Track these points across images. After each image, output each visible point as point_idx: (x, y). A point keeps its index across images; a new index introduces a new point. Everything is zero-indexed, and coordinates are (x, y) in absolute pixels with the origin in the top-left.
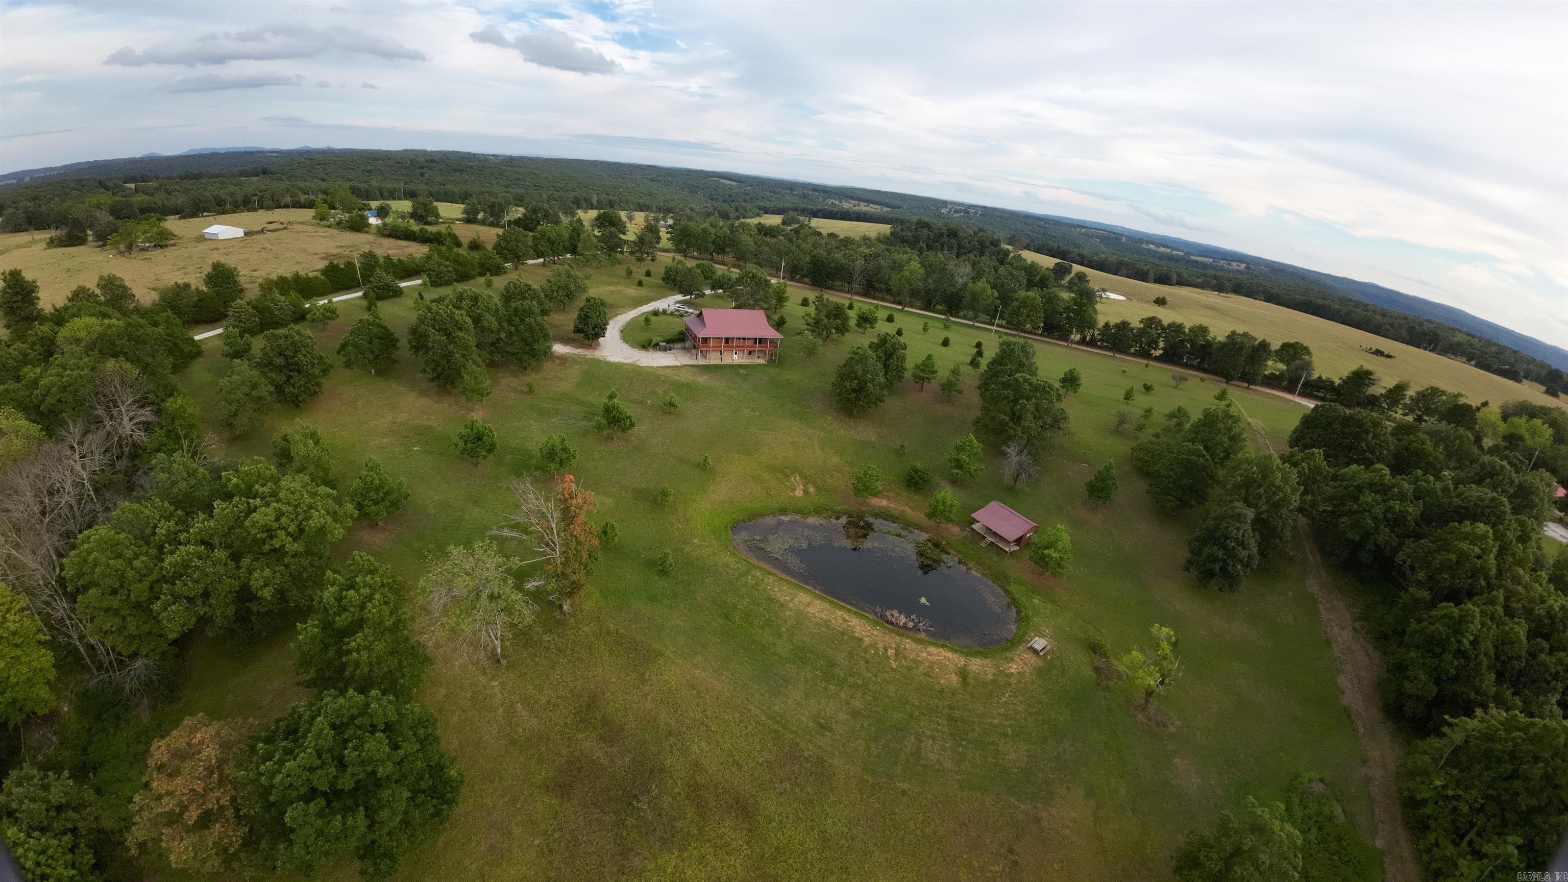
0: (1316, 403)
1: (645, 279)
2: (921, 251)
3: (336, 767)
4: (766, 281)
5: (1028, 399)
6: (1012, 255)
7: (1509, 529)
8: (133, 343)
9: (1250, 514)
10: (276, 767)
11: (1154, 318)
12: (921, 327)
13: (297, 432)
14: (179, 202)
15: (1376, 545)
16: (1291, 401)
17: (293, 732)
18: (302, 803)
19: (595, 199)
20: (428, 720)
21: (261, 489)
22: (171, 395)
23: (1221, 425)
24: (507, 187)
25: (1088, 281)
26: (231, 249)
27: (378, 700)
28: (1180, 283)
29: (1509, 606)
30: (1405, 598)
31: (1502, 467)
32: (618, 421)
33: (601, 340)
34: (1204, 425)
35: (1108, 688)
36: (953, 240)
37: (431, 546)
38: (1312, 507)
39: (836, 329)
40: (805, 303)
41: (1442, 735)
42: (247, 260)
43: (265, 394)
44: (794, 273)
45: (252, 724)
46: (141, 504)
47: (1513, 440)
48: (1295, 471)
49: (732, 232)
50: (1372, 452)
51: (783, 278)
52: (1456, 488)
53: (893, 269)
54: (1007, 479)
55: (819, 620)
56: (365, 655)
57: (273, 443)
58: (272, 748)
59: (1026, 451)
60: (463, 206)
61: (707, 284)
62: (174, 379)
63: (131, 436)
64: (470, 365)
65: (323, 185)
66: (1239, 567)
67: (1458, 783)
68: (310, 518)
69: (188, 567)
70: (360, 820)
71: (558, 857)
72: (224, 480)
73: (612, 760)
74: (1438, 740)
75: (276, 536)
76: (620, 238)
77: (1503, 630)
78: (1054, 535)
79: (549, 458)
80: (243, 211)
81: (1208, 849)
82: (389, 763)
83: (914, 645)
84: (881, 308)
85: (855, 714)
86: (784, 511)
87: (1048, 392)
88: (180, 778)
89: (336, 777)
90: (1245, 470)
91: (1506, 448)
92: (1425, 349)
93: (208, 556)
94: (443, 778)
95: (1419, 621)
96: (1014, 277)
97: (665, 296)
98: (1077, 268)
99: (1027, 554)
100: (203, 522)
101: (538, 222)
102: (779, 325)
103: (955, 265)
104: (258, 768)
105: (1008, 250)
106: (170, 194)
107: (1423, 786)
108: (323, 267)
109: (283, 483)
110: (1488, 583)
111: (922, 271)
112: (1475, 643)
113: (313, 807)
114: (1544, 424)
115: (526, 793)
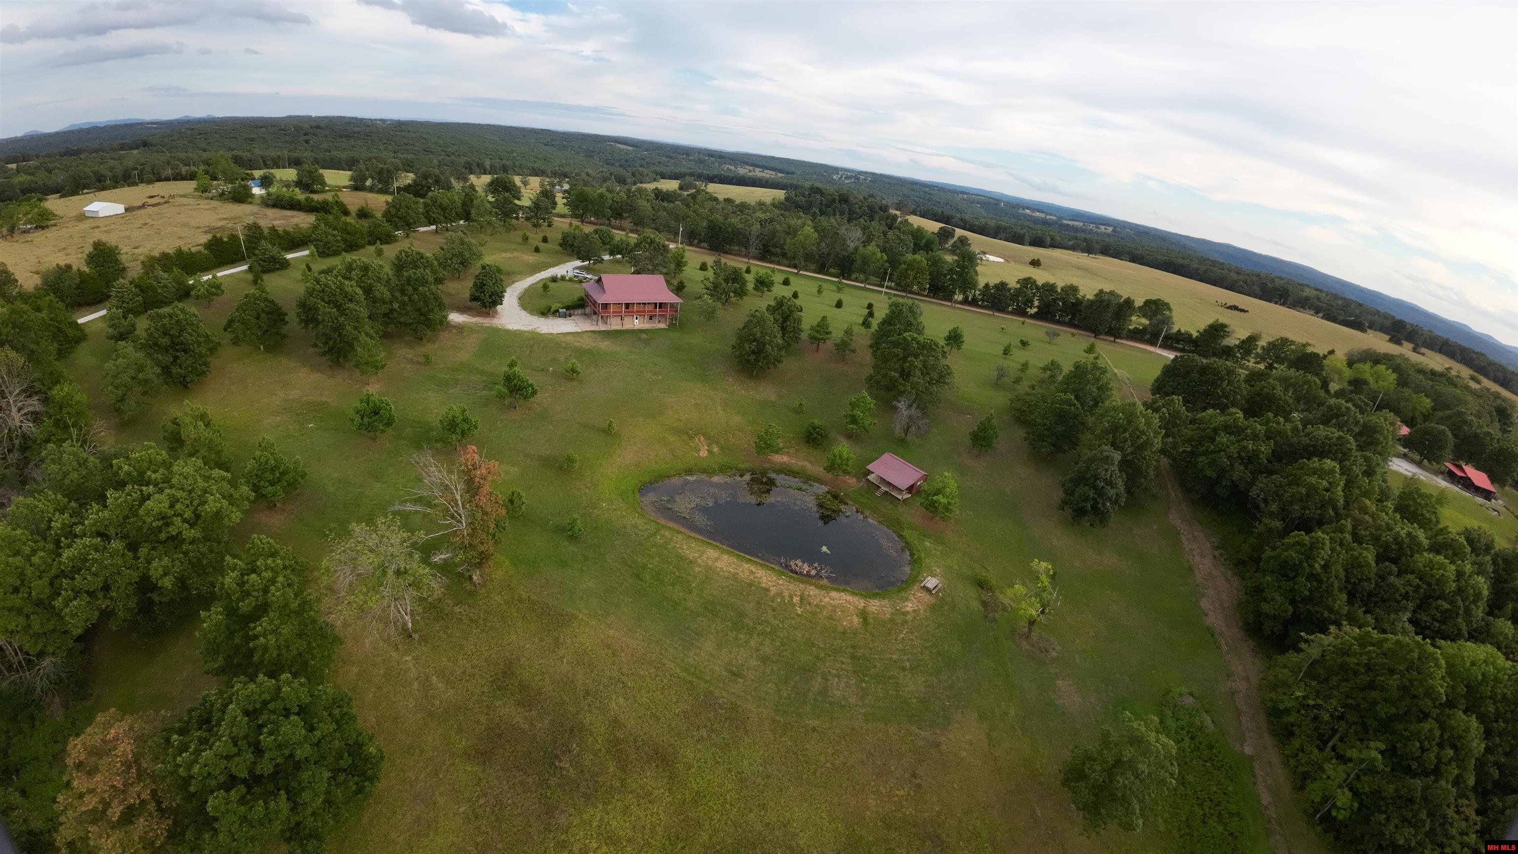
0: (1175, 354)
1: (542, 246)
2: (814, 216)
3: (253, 753)
4: (664, 246)
5: (916, 356)
6: (899, 219)
7: (1355, 464)
8: (17, 330)
9: (1117, 456)
10: (192, 757)
11: (1029, 278)
12: (815, 290)
13: (186, 414)
14: (60, 181)
15: (1232, 481)
16: (1152, 352)
17: (207, 722)
18: (222, 791)
19: (487, 164)
20: (342, 700)
21: (153, 476)
22: (58, 382)
23: (1090, 376)
24: (395, 152)
25: (969, 245)
26: (113, 227)
27: (289, 684)
28: (1054, 245)
29: (1357, 533)
30: (1260, 528)
31: (1347, 408)
32: (520, 389)
33: (499, 307)
34: (1074, 377)
35: (994, 620)
36: (845, 206)
37: (332, 525)
38: (1174, 448)
39: (735, 292)
40: (703, 267)
41: (1300, 650)
42: (129, 238)
43: (151, 376)
44: (692, 238)
45: (164, 717)
46: (35, 498)
47: (1357, 384)
48: (1157, 416)
49: (628, 197)
50: (1227, 398)
51: (682, 243)
52: (1305, 427)
53: (788, 233)
54: (898, 431)
55: (727, 574)
56: (272, 640)
57: (163, 427)
58: (187, 739)
59: (915, 406)
60: (349, 173)
61: (605, 250)
62: (59, 365)
63: (21, 427)
64: (363, 337)
65: (205, 155)
66: (1108, 504)
67: (1318, 693)
68: (205, 502)
69: (86, 560)
70: (282, 802)
71: (484, 822)
72: (115, 468)
73: (532, 724)
74: (1295, 654)
75: (172, 523)
76: (515, 205)
77: (1352, 555)
78: (942, 482)
79: (450, 430)
80: (123, 186)
81: (1092, 762)
82: (306, 746)
83: (817, 591)
84: (777, 272)
85: (765, 660)
86: (690, 472)
87: (934, 350)
88: (99, 775)
89: (255, 763)
90: (1112, 417)
91: (1352, 392)
92: (1276, 303)
93: (105, 548)
94: (363, 756)
95: (1274, 549)
96: (901, 240)
97: (564, 262)
98: (959, 232)
99: (919, 500)
100: (98, 511)
101: (429, 188)
102: (679, 289)
103: (847, 229)
104: (175, 759)
105: (896, 215)
106: (50, 172)
107: (1285, 697)
108: (206, 241)
109: (175, 468)
110: (1336, 513)
111: (816, 235)
112: (1325, 567)
113: (234, 795)
114: (1387, 369)
115: (448, 763)
